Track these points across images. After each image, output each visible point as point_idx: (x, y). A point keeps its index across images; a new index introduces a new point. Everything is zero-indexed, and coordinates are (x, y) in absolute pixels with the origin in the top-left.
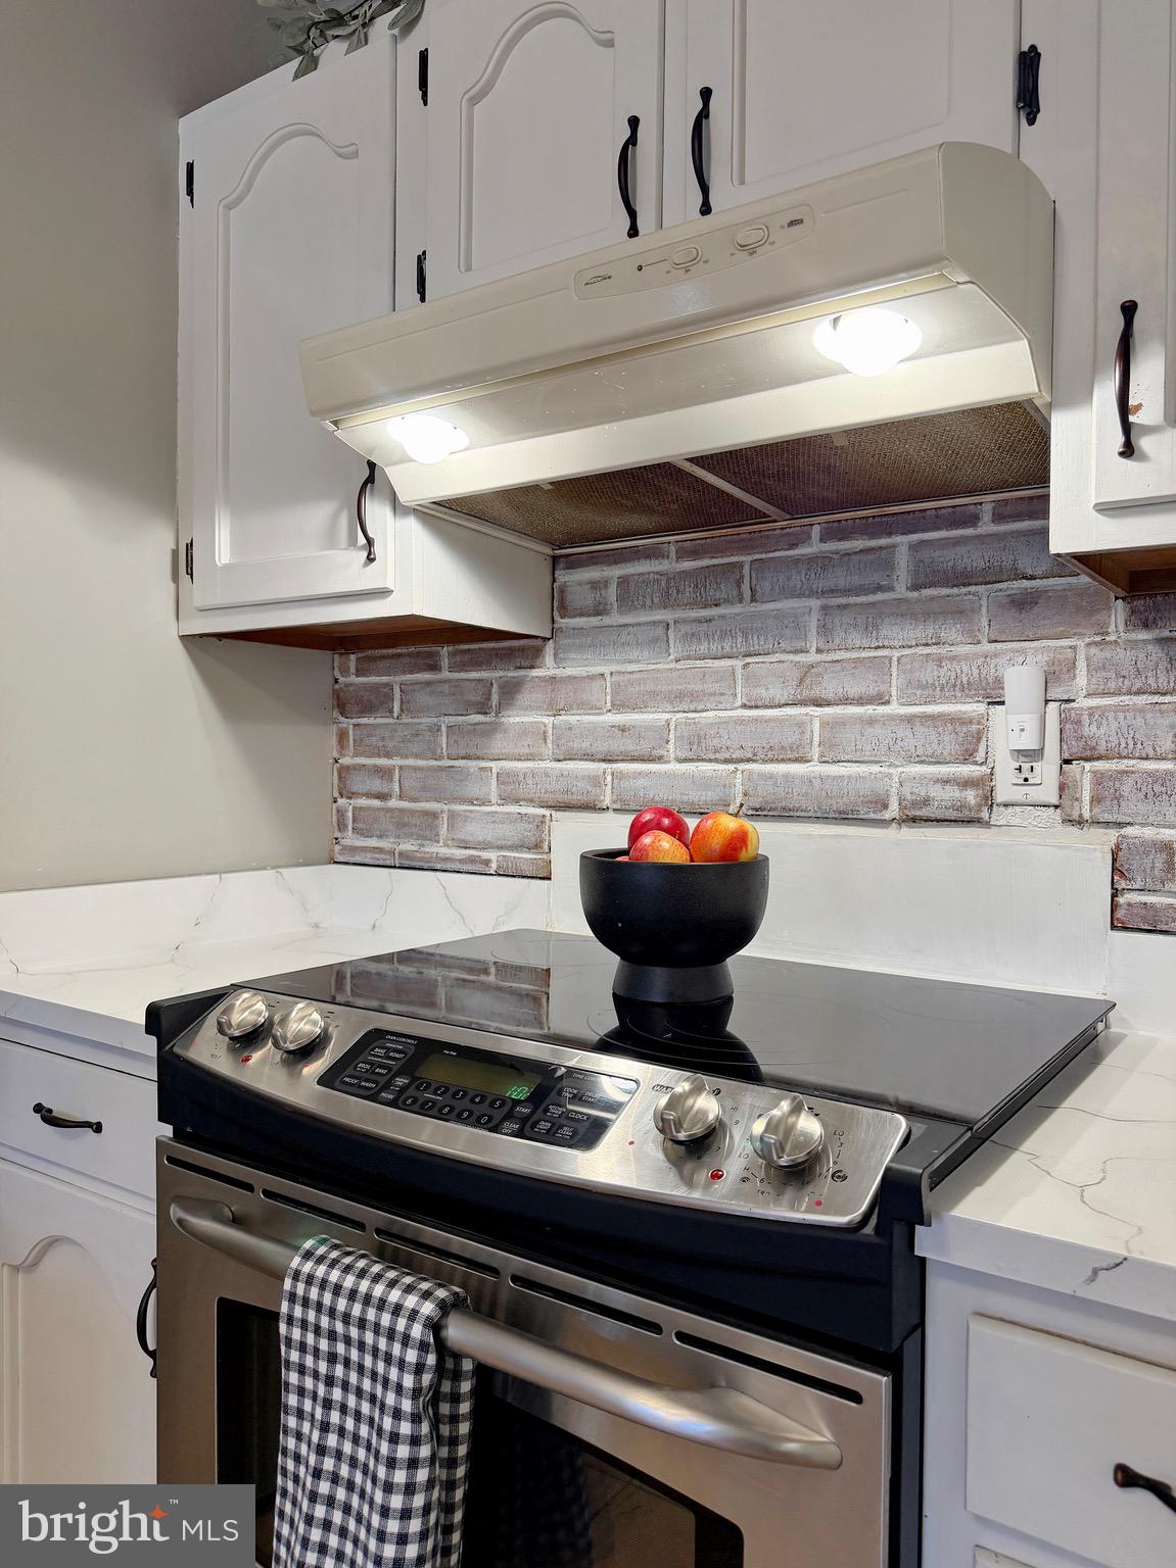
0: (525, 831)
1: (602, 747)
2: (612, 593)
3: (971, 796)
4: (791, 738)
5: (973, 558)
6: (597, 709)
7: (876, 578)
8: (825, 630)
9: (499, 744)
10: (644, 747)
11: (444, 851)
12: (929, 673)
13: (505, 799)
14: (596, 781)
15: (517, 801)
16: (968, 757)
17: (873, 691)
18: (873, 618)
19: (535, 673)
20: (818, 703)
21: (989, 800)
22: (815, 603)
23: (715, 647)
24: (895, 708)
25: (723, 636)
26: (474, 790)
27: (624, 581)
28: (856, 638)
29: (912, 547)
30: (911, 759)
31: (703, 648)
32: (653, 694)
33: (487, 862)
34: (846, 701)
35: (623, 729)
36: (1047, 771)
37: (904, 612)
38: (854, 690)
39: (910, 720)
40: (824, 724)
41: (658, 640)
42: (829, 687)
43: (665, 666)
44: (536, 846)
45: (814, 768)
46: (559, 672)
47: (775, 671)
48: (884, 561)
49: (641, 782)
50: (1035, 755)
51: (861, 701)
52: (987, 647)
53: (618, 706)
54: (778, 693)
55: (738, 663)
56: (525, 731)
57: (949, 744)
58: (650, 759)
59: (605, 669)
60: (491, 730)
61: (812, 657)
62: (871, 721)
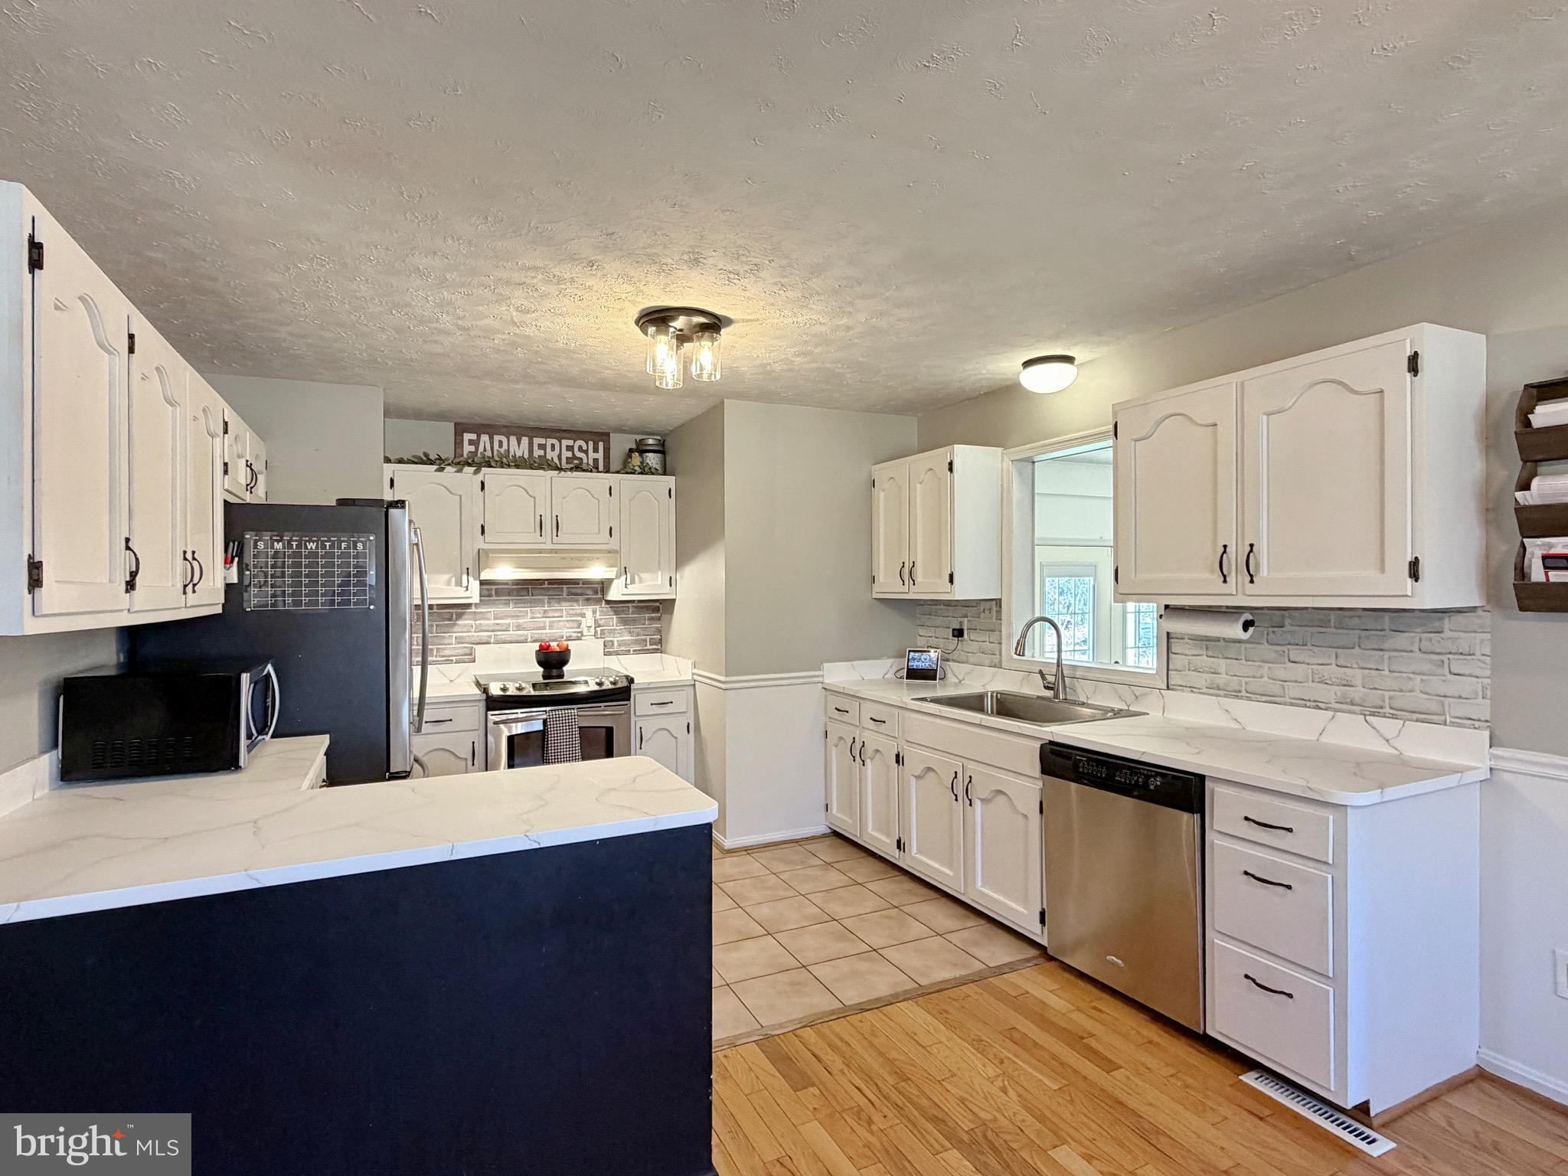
0: (467, 651)
1: (491, 629)
2: (493, 592)
3: (579, 635)
4: (542, 625)
5: (579, 591)
6: (489, 619)
7: (560, 593)
8: (549, 603)
9: (456, 629)
10: (504, 628)
11: (435, 659)
12: (571, 612)
13: (459, 643)
14: (490, 637)
15: (463, 643)
16: (579, 627)
17: (559, 615)
18: (559, 601)
19: (468, 611)
20: (548, 617)
21: (582, 635)
22: (547, 597)
23: (523, 605)
24: (564, 619)
25: (525, 603)
26: (446, 641)
27: (496, 589)
28: (556, 605)
29: (567, 588)
30: (567, 628)
31: (520, 605)
32: (506, 616)
33: (452, 660)
34: (554, 617)
35: (497, 624)
36: (592, 630)
37: (566, 600)
38: (556, 615)
39: (567, 621)
40: (549, 622)
41: (507, 604)
42: (550, 614)
43: (511, 609)
44: (471, 654)
45: (547, 631)
46: (476, 610)
47: (538, 610)
48: (562, 590)
49: (503, 636)
50: (591, 627)
51: (557, 617)
52: (581, 607)
53: (495, 619)
54: (538, 615)
55: (529, 609)
56: (465, 625)
57: (575, 625)
58: (506, 631)
59: (492, 610)
60: (455, 624)
61: (546, 608)
62: (560, 621)
